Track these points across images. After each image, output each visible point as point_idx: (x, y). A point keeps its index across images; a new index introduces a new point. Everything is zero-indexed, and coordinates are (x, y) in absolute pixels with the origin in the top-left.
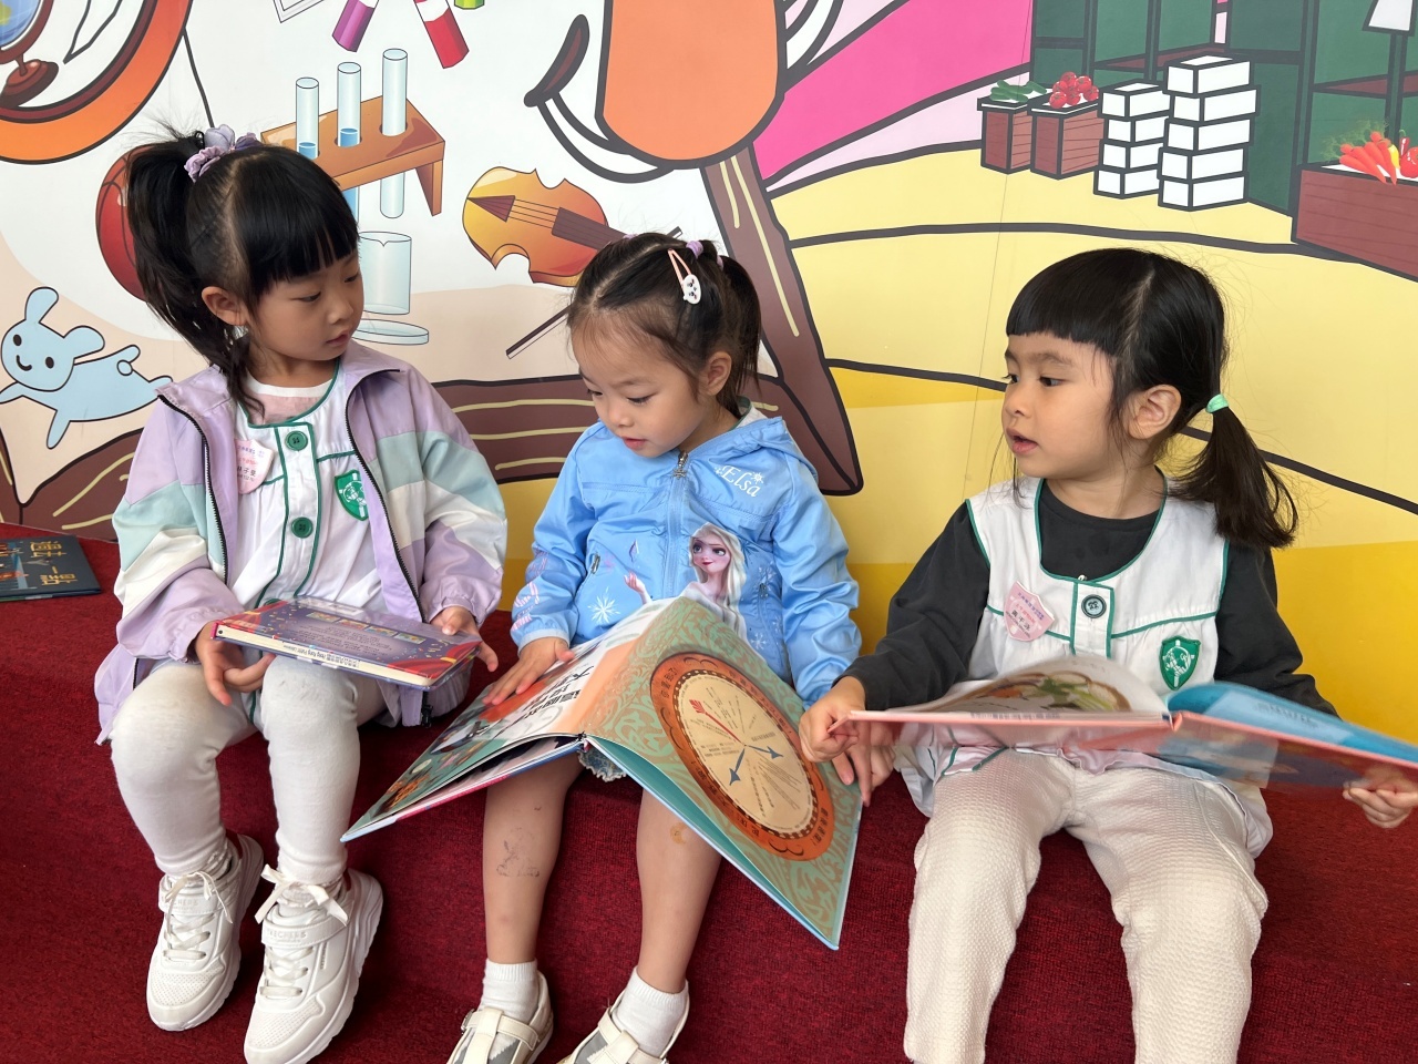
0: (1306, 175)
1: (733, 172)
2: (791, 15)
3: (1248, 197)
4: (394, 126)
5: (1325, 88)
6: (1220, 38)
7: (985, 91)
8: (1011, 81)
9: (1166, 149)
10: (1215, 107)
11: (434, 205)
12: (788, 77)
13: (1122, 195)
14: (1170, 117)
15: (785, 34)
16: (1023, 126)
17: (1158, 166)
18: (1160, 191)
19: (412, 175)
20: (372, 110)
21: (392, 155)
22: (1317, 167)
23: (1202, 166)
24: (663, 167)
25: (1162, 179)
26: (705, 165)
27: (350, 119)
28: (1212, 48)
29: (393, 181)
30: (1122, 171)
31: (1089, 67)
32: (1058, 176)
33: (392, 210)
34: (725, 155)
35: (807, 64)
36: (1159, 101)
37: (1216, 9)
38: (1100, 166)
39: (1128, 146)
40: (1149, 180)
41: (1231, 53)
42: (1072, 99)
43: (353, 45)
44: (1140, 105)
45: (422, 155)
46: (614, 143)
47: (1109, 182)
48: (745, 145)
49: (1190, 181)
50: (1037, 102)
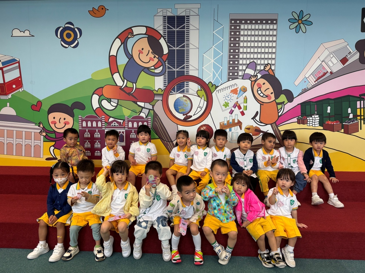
0: (324, 124)
1: (274, 125)
2: (279, 111)
3: (319, 126)
4: (236, 121)
5: (324, 117)
6: (316, 113)
7: (297, 118)
8: (299, 117)
9: (313, 122)
10: (316, 119)
11: (241, 129)
12: (279, 117)
13: (309, 126)
14: (313, 120)
15: (278, 113)
16: (301, 120)
17: (312, 123)
18: (312, 125)
19: (238, 126)
20: (234, 120)
21: (236, 124)
22: (324, 123)
23: (316, 123)
24: (267, 125)
25: (313, 124)
26: (271, 124)
27: (231, 121)
28: (315, 114)
29: (236, 127)
30: (309, 124)
31: (306, 116)
32: (304, 124)
33: (236, 129)
34: (273, 123)
35: (281, 115)
36: (312, 118)
37: (316, 111)
38: (307, 124)
39: (310, 122)
40: (311, 125)
41: (317, 114)
42: (305, 118)
43: (231, 114)
44: (310, 119)
45: (239, 124)
46: (261, 123)
47: (308, 125)
48: (275, 122)
49: (315, 125)
50: (302, 118)
